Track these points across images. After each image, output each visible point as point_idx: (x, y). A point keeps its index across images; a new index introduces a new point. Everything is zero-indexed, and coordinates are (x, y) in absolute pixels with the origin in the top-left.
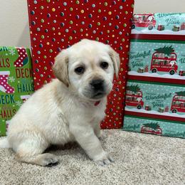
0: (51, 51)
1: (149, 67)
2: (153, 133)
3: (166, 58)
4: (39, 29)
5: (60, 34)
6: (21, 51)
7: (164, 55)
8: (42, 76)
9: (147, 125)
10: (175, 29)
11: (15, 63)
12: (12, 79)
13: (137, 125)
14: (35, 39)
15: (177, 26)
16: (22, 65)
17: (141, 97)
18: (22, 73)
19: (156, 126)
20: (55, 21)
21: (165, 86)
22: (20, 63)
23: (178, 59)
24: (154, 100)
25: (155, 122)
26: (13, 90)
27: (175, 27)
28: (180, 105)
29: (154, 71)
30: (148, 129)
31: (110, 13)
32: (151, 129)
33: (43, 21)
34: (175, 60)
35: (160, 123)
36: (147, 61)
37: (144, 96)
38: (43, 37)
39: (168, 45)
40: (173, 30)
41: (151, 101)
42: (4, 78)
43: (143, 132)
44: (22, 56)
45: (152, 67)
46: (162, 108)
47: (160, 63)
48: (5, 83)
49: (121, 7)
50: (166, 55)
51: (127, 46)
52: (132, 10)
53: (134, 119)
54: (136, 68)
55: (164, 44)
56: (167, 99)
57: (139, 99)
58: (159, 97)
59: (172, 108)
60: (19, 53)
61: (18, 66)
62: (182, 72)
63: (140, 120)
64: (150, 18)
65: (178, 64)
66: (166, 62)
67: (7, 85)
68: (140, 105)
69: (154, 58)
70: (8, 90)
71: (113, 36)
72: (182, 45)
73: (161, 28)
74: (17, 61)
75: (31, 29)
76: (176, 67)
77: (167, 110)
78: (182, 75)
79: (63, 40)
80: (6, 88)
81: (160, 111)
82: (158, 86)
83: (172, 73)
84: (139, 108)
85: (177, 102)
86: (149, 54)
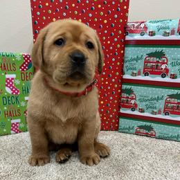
1: (142, 71)
2: (147, 135)
3: (158, 62)
6: (26, 56)
7: (155, 59)
9: (141, 127)
10: (166, 34)
11: (20, 68)
12: (17, 82)
13: (131, 127)
15: (168, 31)
16: (27, 69)
17: (135, 99)
18: (27, 77)
19: (150, 128)
21: (157, 89)
22: (25, 68)
23: (169, 63)
24: (147, 103)
25: (148, 124)
26: (18, 91)
27: (165, 33)
28: (173, 108)
29: (146, 74)
30: (142, 131)
31: (106, 21)
32: (145, 131)
34: (166, 63)
35: (154, 125)
36: (140, 65)
37: (137, 99)
39: (159, 49)
40: (164, 35)
41: (144, 103)
42: (11, 81)
43: (137, 133)
44: (26, 61)
45: (144, 71)
46: (155, 111)
47: (152, 67)
48: (11, 85)
49: (116, 16)
50: (158, 59)
51: (122, 52)
52: (127, 18)
53: (128, 120)
54: (130, 71)
55: (155, 49)
56: (160, 101)
57: (133, 102)
58: (152, 99)
59: (164, 111)
60: (24, 58)
61: (23, 70)
62: (174, 75)
63: (134, 122)
64: (142, 25)
65: (169, 67)
66: (157, 65)
67: (13, 87)
68: (134, 108)
69: (146, 62)
70: (14, 92)
71: (109, 42)
72: (172, 49)
73: (152, 34)
74: (23, 65)
76: (167, 70)
77: (159, 112)
78: (173, 78)
80: (12, 90)
81: (153, 113)
82: (150, 89)
83: (163, 76)
84: (133, 110)
85: (169, 105)
86: (141, 58)
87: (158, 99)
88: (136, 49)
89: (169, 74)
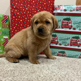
0: (19, 17)
2: (62, 56)
3: (68, 23)
4: (14, 7)
5: (23, 10)
6: (5, 16)
7: (67, 21)
8: (14, 28)
9: (60, 52)
10: (71, 11)
13: (55, 52)
14: (12, 11)
15: (72, 9)
16: (5, 22)
17: (57, 39)
18: (5, 26)
19: (64, 52)
20: (22, 4)
21: (67, 35)
23: (72, 23)
24: (63, 41)
25: (63, 50)
26: (0, 33)
28: (74, 43)
29: (62, 28)
30: (60, 54)
32: (62, 54)
33: (17, 4)
35: (65, 51)
37: (58, 39)
38: (16, 10)
39: (68, 17)
41: (61, 41)
43: (58, 55)
44: (5, 18)
45: (62, 26)
46: (66, 44)
47: (65, 25)
55: (66, 17)
56: (68, 40)
57: (56, 40)
58: (65, 39)
59: (70, 44)
61: (3, 22)
62: (74, 28)
63: (57, 50)
65: (72, 25)
66: (67, 24)
68: (57, 43)
69: (63, 22)
72: (74, 17)
73: (65, 10)
74: (3, 20)
75: (11, 7)
77: (68, 45)
78: (74, 30)
79: (25, 13)
81: (65, 45)
82: (64, 34)
83: (70, 29)
84: (56, 44)
85: (73, 41)
86: (60, 21)
87: (68, 39)
88: (58, 16)
89: (72, 28)
